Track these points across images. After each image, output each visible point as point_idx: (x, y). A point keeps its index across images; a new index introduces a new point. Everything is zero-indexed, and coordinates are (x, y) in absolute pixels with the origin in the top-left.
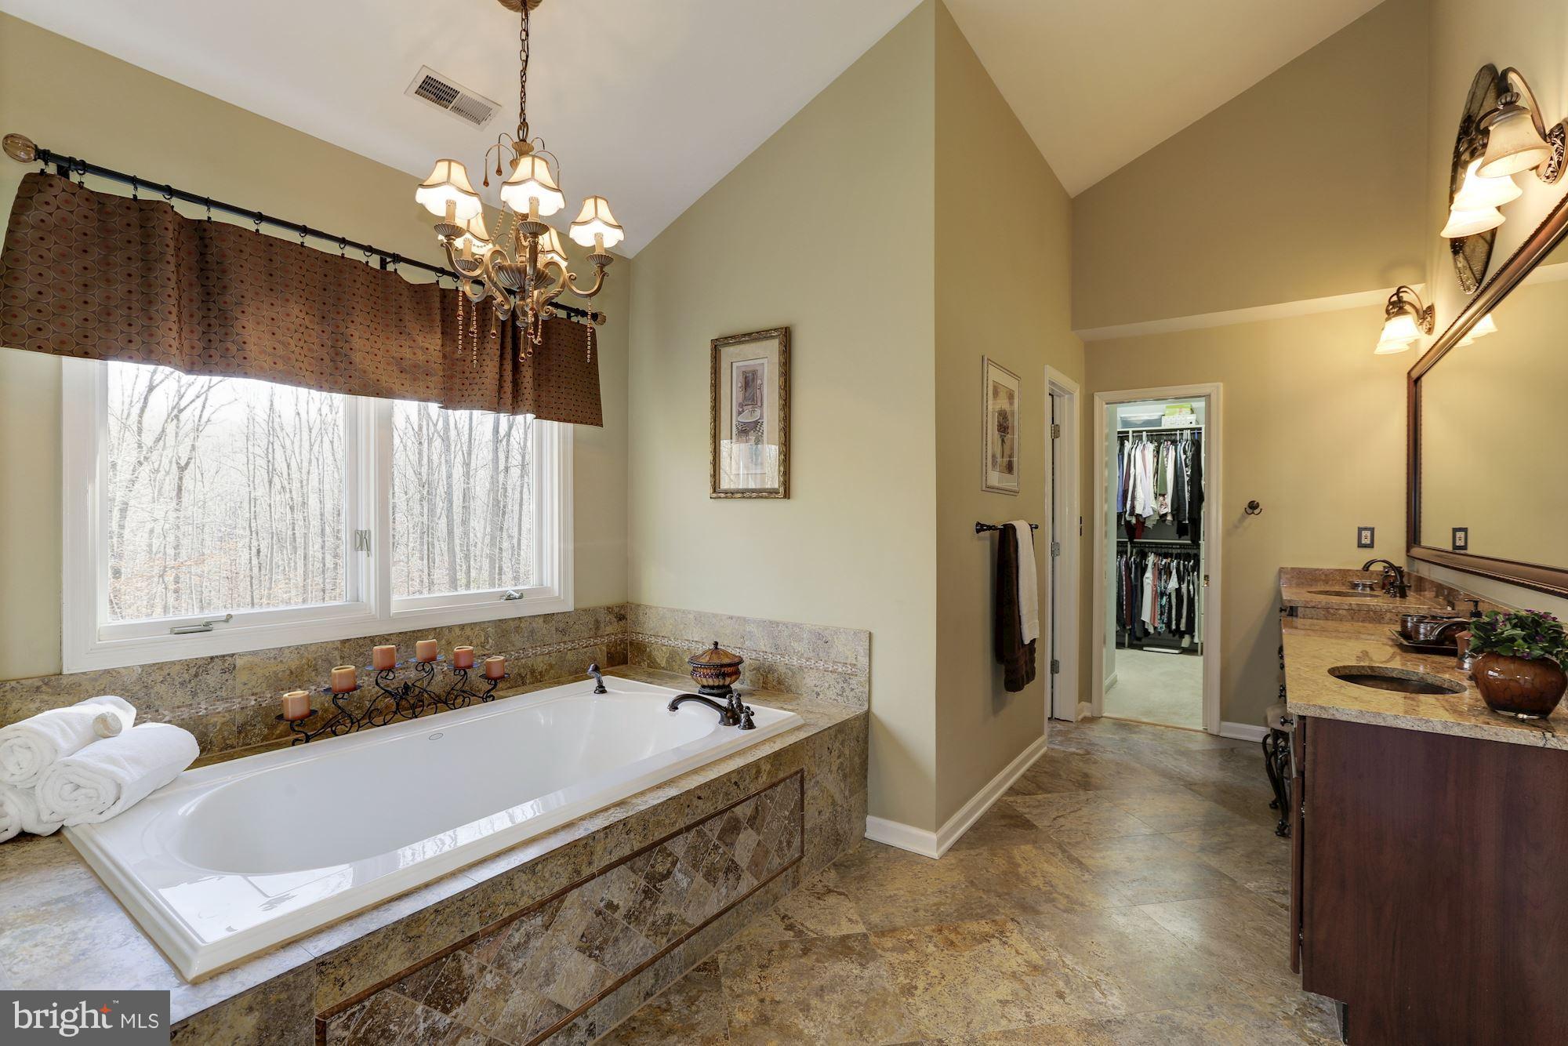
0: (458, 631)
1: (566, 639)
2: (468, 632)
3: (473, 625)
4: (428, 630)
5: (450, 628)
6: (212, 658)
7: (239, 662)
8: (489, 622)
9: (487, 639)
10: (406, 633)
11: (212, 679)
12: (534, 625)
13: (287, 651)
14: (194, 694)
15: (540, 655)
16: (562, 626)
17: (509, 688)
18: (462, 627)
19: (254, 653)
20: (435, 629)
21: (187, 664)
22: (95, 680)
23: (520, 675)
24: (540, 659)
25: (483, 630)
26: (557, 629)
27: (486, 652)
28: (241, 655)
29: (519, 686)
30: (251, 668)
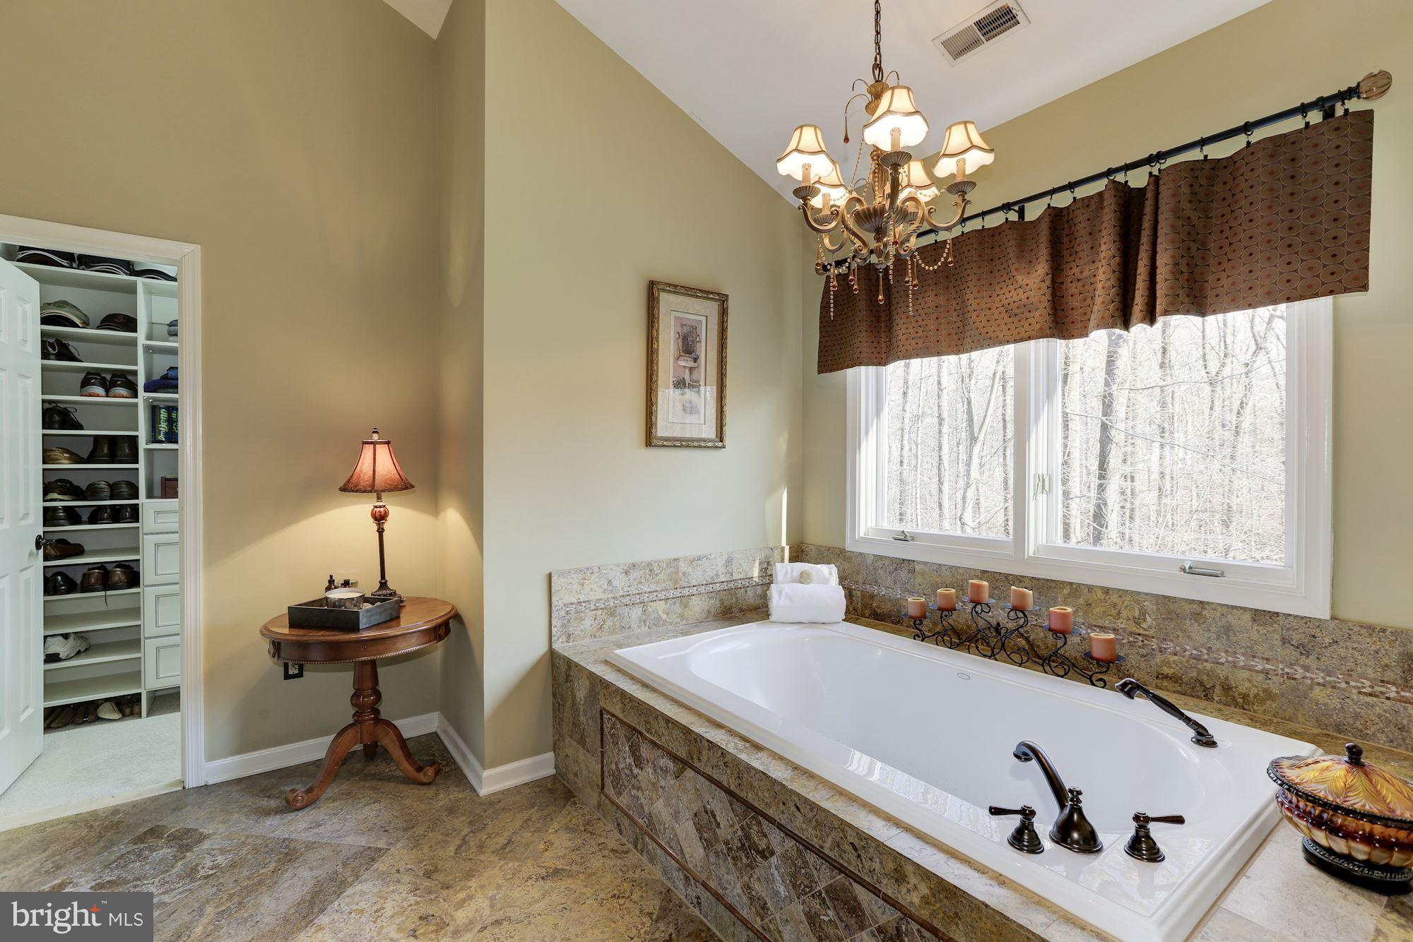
0: (1100, 595)
1: (1311, 661)
2: (1114, 598)
3: (1122, 593)
4: (1063, 582)
5: (1090, 588)
6: (903, 560)
7: (918, 568)
8: (1146, 594)
9: (1143, 613)
10: (1039, 579)
11: (903, 574)
12: (1230, 618)
13: (944, 568)
14: (895, 582)
15: (1243, 668)
16: (1296, 638)
17: (1179, 692)
18: (1107, 591)
19: (925, 563)
20: (1071, 584)
21: (893, 560)
22: (856, 557)
23: (1201, 683)
24: (1246, 674)
25: (1138, 602)
26: (1285, 641)
27: (1141, 632)
28: (919, 563)
29: (1198, 697)
30: (923, 574)
